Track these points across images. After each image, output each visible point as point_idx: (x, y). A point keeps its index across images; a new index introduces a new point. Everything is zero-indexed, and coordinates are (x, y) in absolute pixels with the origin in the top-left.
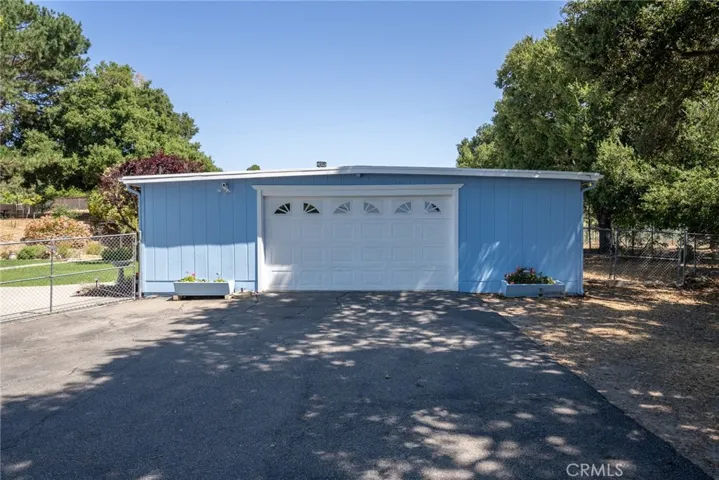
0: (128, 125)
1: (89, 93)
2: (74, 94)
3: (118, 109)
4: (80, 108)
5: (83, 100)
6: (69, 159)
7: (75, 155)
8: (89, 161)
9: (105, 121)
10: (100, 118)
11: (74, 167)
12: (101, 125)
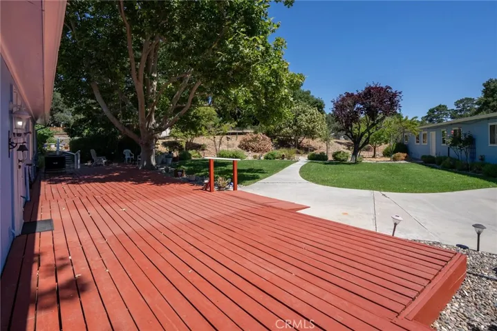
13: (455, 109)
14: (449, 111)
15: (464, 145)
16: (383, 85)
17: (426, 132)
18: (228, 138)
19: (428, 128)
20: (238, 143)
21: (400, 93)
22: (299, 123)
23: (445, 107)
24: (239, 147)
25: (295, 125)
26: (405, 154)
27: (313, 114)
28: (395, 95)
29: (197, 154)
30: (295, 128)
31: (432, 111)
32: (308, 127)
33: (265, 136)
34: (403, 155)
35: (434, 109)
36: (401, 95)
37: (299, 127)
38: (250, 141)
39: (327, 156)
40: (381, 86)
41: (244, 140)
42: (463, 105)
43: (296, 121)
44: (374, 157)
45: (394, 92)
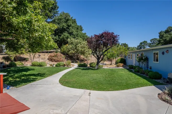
0: (71, 28)
1: (61, 19)
2: (56, 20)
3: (68, 23)
4: (58, 23)
5: (59, 21)
6: (56, 37)
7: (57, 36)
8: (61, 37)
9: (65, 27)
10: (64, 26)
11: (57, 39)
12: (64, 28)
13: (150, 43)
14: (148, 43)
15: (144, 61)
16: (111, 32)
17: (132, 54)
18: (39, 55)
19: (133, 52)
20: (47, 57)
21: (119, 36)
22: (78, 48)
23: (146, 42)
24: (48, 59)
25: (76, 49)
26: (123, 64)
27: (84, 44)
28: (116, 37)
29: (21, 64)
30: (76, 50)
31: (141, 43)
32: (82, 50)
33: (61, 54)
34: (121, 64)
35: (142, 42)
36: (119, 37)
37: (78, 50)
38: (53, 56)
39: (87, 65)
40: (110, 32)
41: (50, 56)
42: (154, 41)
43: (76, 47)
44: (111, 64)
45: (116, 35)
